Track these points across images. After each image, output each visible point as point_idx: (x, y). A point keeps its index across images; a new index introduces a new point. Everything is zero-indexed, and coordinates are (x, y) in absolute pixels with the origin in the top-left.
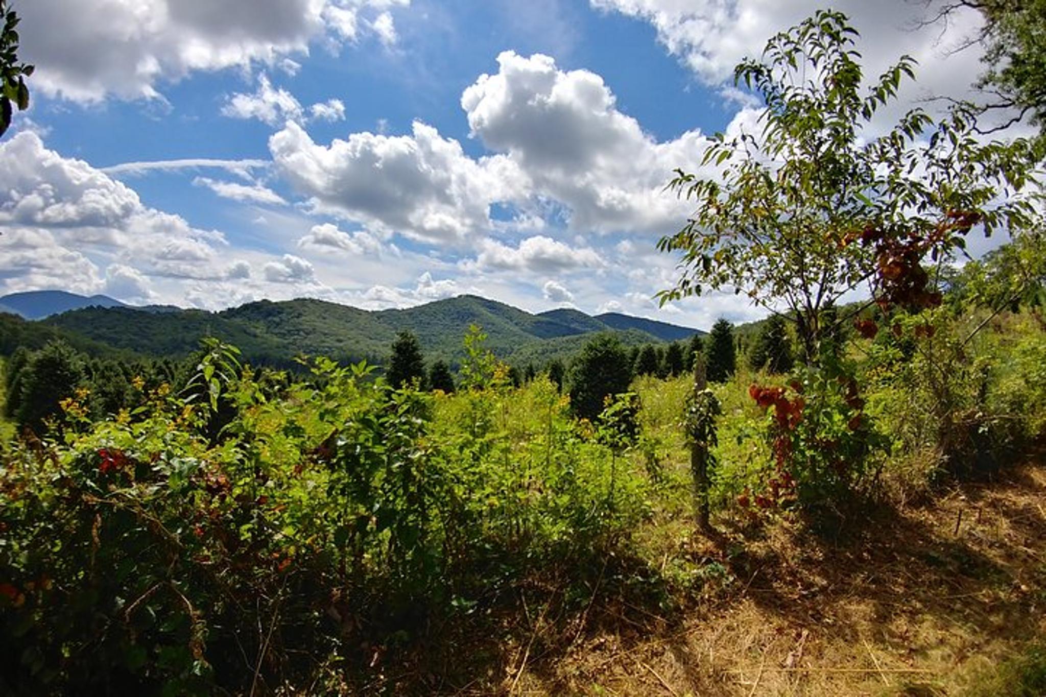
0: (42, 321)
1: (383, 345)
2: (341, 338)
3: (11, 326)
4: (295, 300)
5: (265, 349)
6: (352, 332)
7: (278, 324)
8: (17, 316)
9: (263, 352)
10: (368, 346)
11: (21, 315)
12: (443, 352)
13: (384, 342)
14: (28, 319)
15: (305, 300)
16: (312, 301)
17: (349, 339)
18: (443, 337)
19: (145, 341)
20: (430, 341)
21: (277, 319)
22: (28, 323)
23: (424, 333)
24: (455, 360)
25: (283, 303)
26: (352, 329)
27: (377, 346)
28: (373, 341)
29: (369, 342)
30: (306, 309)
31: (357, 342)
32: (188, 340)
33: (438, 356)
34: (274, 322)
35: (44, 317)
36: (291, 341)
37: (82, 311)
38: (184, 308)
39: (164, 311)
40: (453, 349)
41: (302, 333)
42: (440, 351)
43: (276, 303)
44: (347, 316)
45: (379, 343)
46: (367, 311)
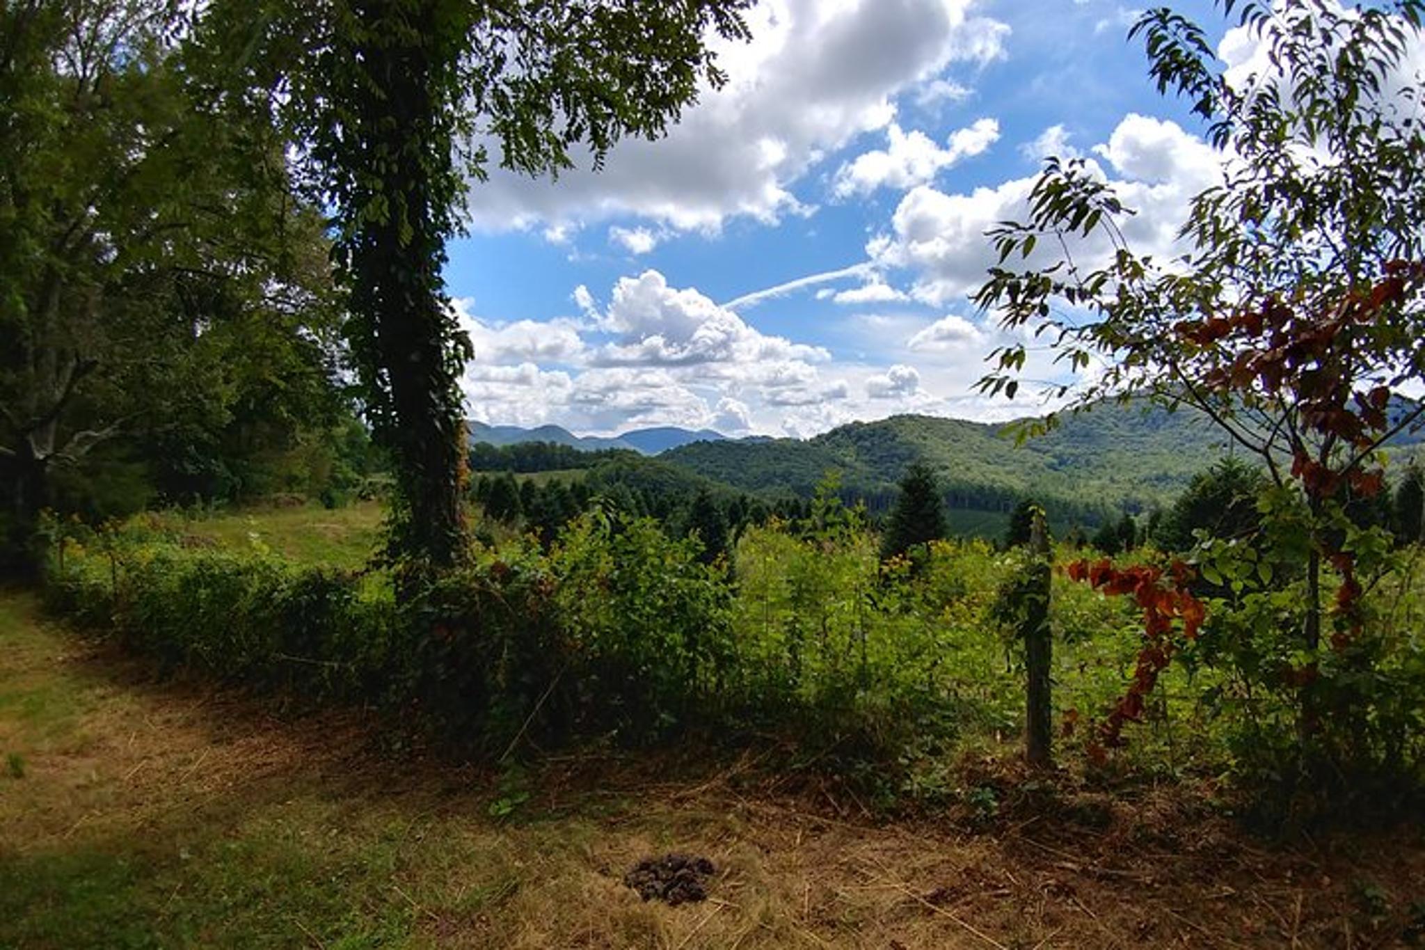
0: (658, 457)
1: (1008, 473)
2: (947, 464)
3: (629, 462)
4: (890, 418)
5: (854, 480)
6: (961, 456)
7: (869, 450)
8: (634, 452)
9: (850, 484)
10: (983, 474)
11: (639, 450)
12: (1112, 480)
13: (1007, 468)
14: (645, 454)
15: (901, 416)
16: (911, 417)
17: (957, 464)
18: (1113, 455)
19: (741, 475)
20: (1088, 463)
21: (868, 444)
22: (645, 459)
23: (1076, 452)
24: (1134, 494)
25: (875, 423)
26: (961, 451)
27: (997, 473)
28: (992, 467)
29: (985, 467)
30: (902, 428)
31: (968, 469)
32: (779, 472)
33: (1102, 488)
34: (866, 447)
35: (659, 453)
36: (882, 469)
37: (689, 446)
38: (776, 437)
39: (758, 442)
40: (1133, 475)
41: (895, 459)
42: (1106, 480)
43: (868, 425)
44: (955, 434)
45: (1000, 469)
46: (985, 425)
